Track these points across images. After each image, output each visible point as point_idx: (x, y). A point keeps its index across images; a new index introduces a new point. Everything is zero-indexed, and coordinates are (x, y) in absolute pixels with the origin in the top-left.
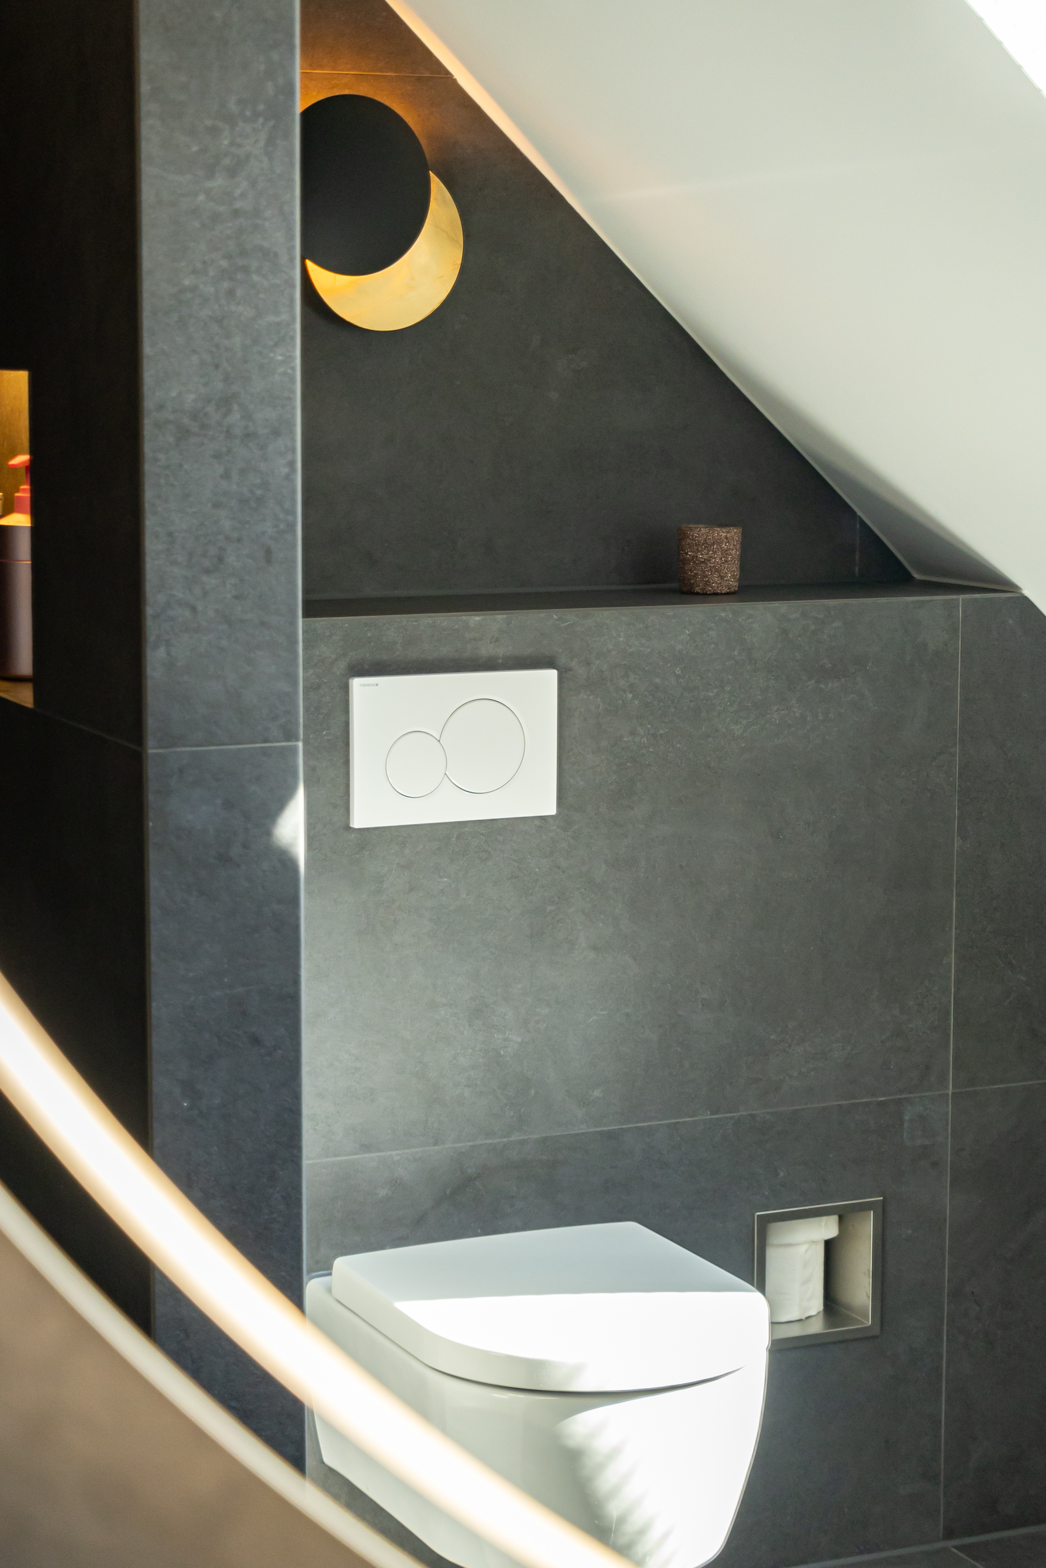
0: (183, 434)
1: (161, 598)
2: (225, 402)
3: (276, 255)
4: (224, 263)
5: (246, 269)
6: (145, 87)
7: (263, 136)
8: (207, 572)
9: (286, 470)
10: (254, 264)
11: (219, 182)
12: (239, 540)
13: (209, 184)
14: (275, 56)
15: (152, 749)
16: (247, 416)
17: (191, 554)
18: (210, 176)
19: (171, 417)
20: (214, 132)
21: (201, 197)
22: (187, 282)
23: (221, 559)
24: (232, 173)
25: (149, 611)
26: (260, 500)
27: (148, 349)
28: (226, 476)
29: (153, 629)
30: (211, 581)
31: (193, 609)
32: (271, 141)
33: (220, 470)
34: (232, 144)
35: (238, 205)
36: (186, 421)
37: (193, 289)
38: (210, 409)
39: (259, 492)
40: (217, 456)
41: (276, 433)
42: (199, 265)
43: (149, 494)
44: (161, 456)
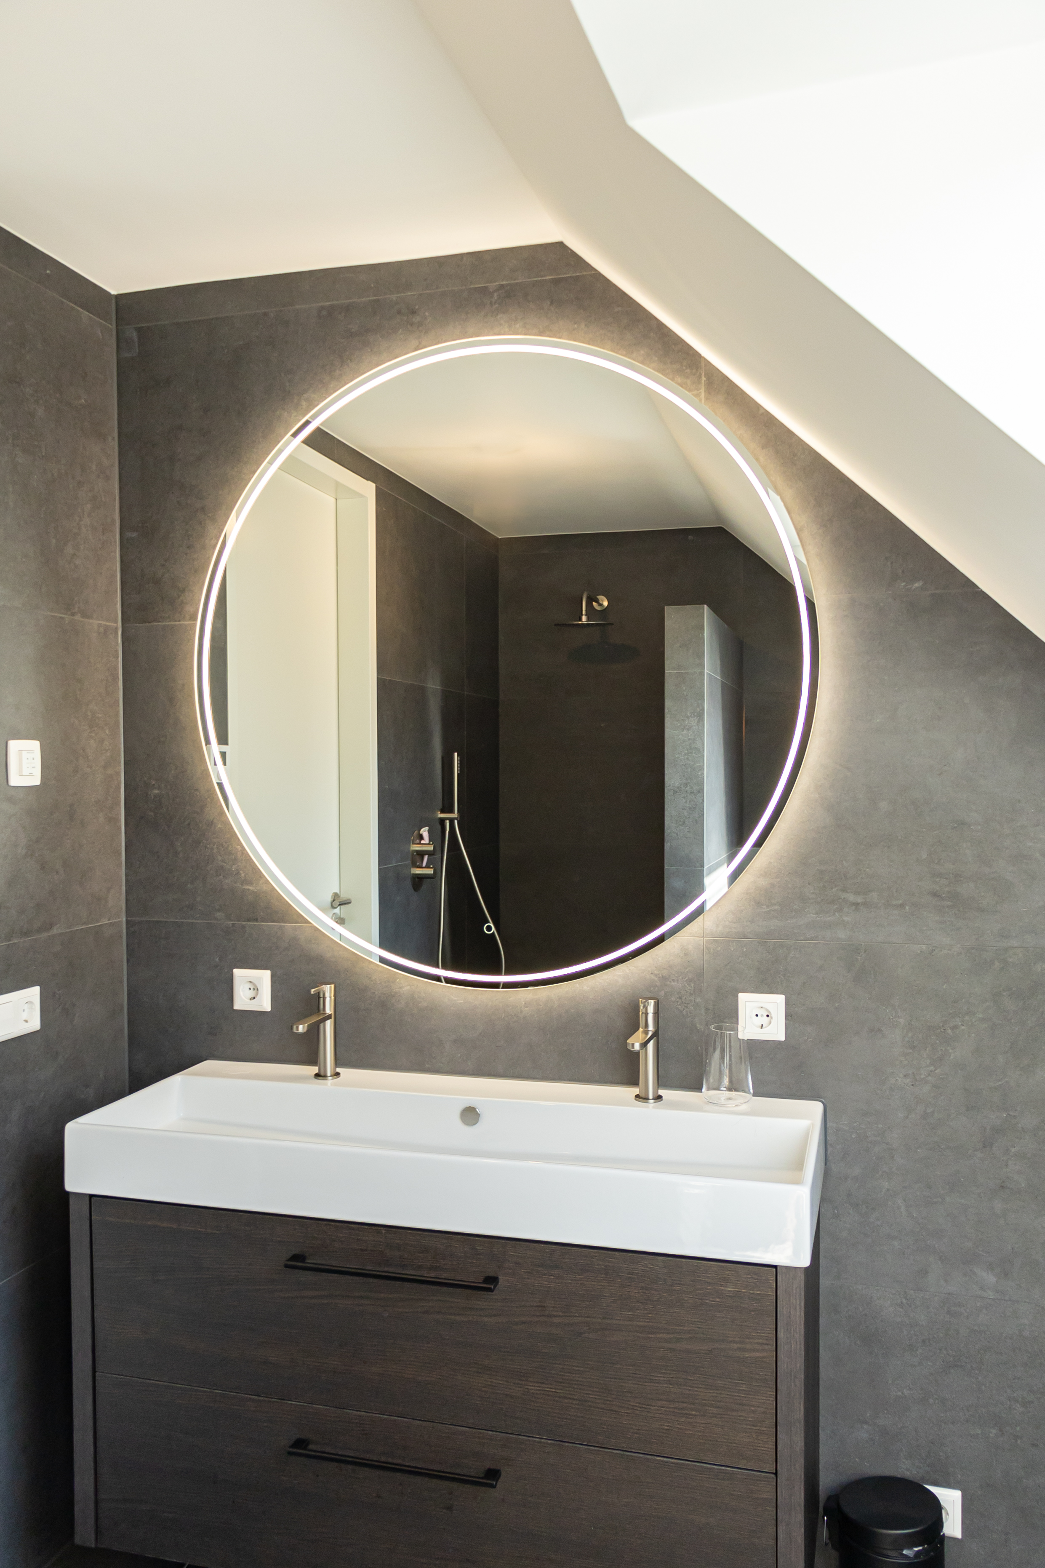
0: (675, 792)
1: (669, 831)
2: (686, 785)
3: (699, 749)
4: (686, 751)
5: (691, 753)
6: (666, 711)
7: (696, 721)
8: (681, 825)
9: (702, 801)
10: (694, 752)
11: (685, 732)
12: (689, 818)
13: (683, 733)
14: (700, 702)
15: (666, 867)
16: (692, 788)
17: (677, 821)
18: (683, 731)
19: (672, 788)
20: (683, 720)
21: (681, 736)
22: (676, 756)
23: (684, 823)
24: (688, 730)
25: (666, 834)
26: (694, 808)
27: (666, 772)
28: (686, 802)
29: (666, 838)
30: (681, 827)
31: (677, 834)
32: (698, 722)
33: (684, 801)
34: (688, 723)
35: (689, 738)
36: (676, 789)
37: (678, 758)
38: (682, 786)
39: (694, 806)
40: (684, 798)
41: (699, 792)
42: (680, 752)
43: (666, 806)
44: (669, 797)
